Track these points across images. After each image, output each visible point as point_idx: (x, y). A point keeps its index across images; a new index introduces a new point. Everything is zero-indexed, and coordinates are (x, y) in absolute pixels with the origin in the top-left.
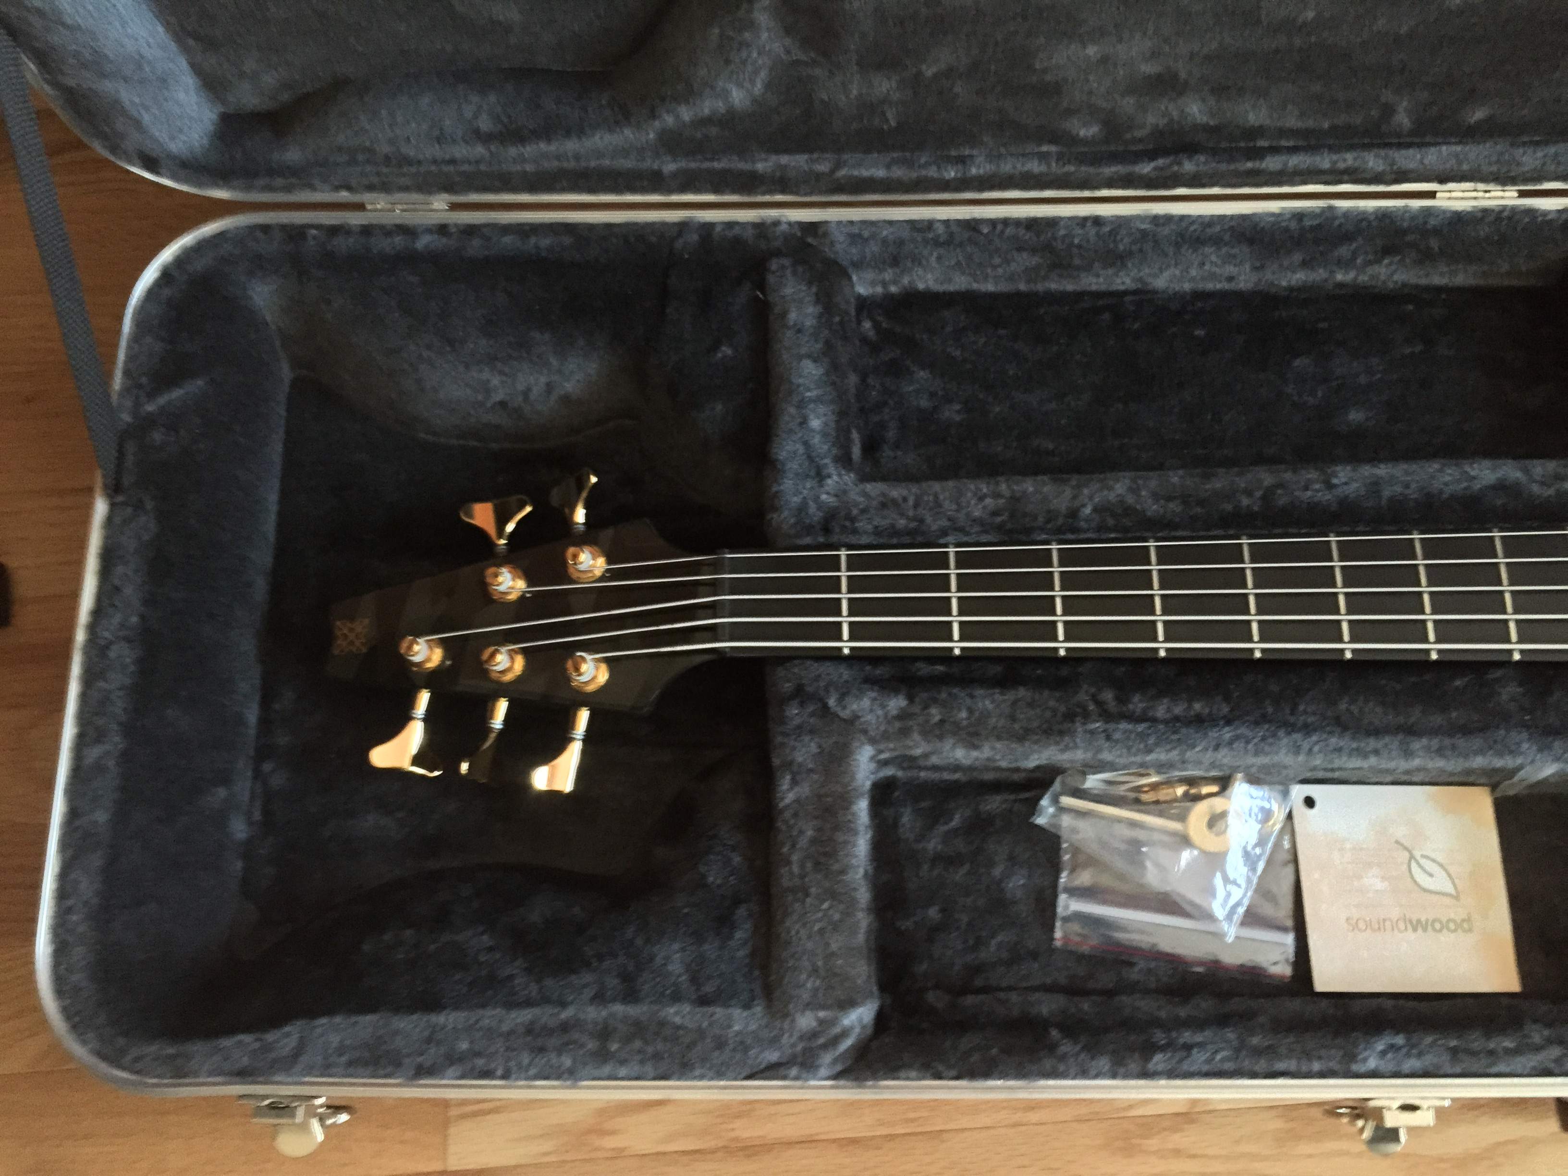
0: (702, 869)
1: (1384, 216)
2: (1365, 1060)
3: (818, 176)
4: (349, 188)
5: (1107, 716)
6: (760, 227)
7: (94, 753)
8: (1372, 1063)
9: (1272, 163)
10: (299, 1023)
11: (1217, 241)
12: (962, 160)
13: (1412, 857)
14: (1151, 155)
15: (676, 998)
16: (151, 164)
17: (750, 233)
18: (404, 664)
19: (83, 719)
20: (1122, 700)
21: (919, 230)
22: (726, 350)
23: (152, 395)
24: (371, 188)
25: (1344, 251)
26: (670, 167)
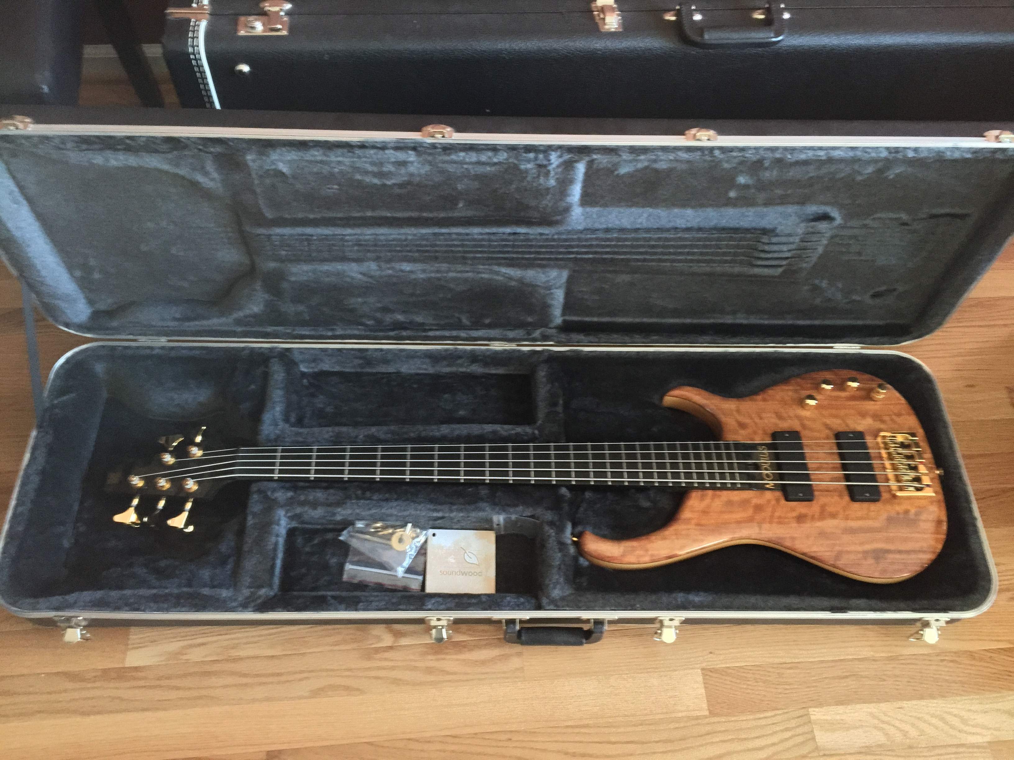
0: (220, 547)
1: (472, 351)
2: (428, 605)
3: (288, 333)
4: (133, 334)
5: (358, 498)
6: (271, 349)
7: (20, 509)
8: (430, 607)
9: (431, 334)
10: (77, 593)
11: (419, 357)
12: (333, 330)
13: (466, 552)
14: (393, 330)
15: (205, 586)
16: (67, 325)
17: (266, 351)
18: (129, 485)
19: (18, 499)
20: (363, 494)
21: (323, 351)
22: (253, 387)
23: (57, 397)
24: (140, 335)
25: (460, 361)
26: (239, 329)
